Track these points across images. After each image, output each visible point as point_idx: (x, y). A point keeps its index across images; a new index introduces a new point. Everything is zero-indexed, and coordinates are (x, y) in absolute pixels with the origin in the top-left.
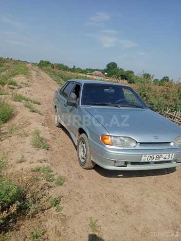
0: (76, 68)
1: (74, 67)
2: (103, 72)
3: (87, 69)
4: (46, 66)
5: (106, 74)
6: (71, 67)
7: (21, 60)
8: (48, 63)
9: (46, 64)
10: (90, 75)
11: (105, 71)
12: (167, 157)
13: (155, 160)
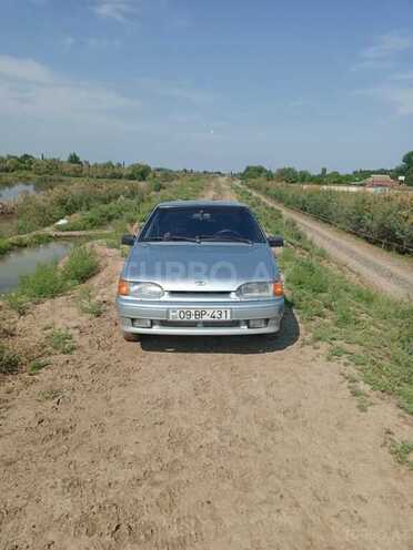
0: (327, 173)
1: (324, 170)
2: (395, 174)
3: (355, 173)
4: (254, 178)
5: (402, 178)
6: (316, 172)
7: (210, 171)
8: (260, 170)
9: (255, 174)
10: (361, 185)
11: (400, 172)
12: (216, 314)
13: (193, 318)
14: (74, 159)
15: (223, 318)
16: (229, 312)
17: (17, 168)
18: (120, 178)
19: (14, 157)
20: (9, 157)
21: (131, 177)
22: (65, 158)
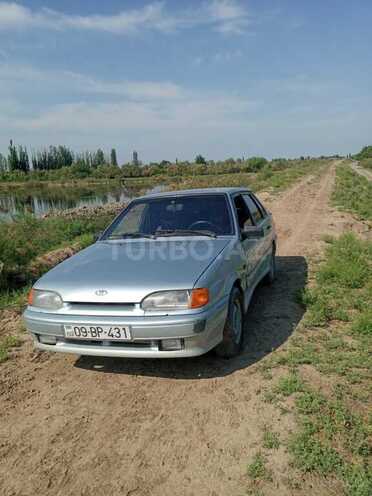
12: (114, 332)
13: (89, 336)
14: (200, 160)
15: (123, 338)
16: (127, 329)
17: (156, 173)
18: (238, 172)
19: (156, 164)
20: (152, 164)
21: (248, 170)
22: (192, 160)
